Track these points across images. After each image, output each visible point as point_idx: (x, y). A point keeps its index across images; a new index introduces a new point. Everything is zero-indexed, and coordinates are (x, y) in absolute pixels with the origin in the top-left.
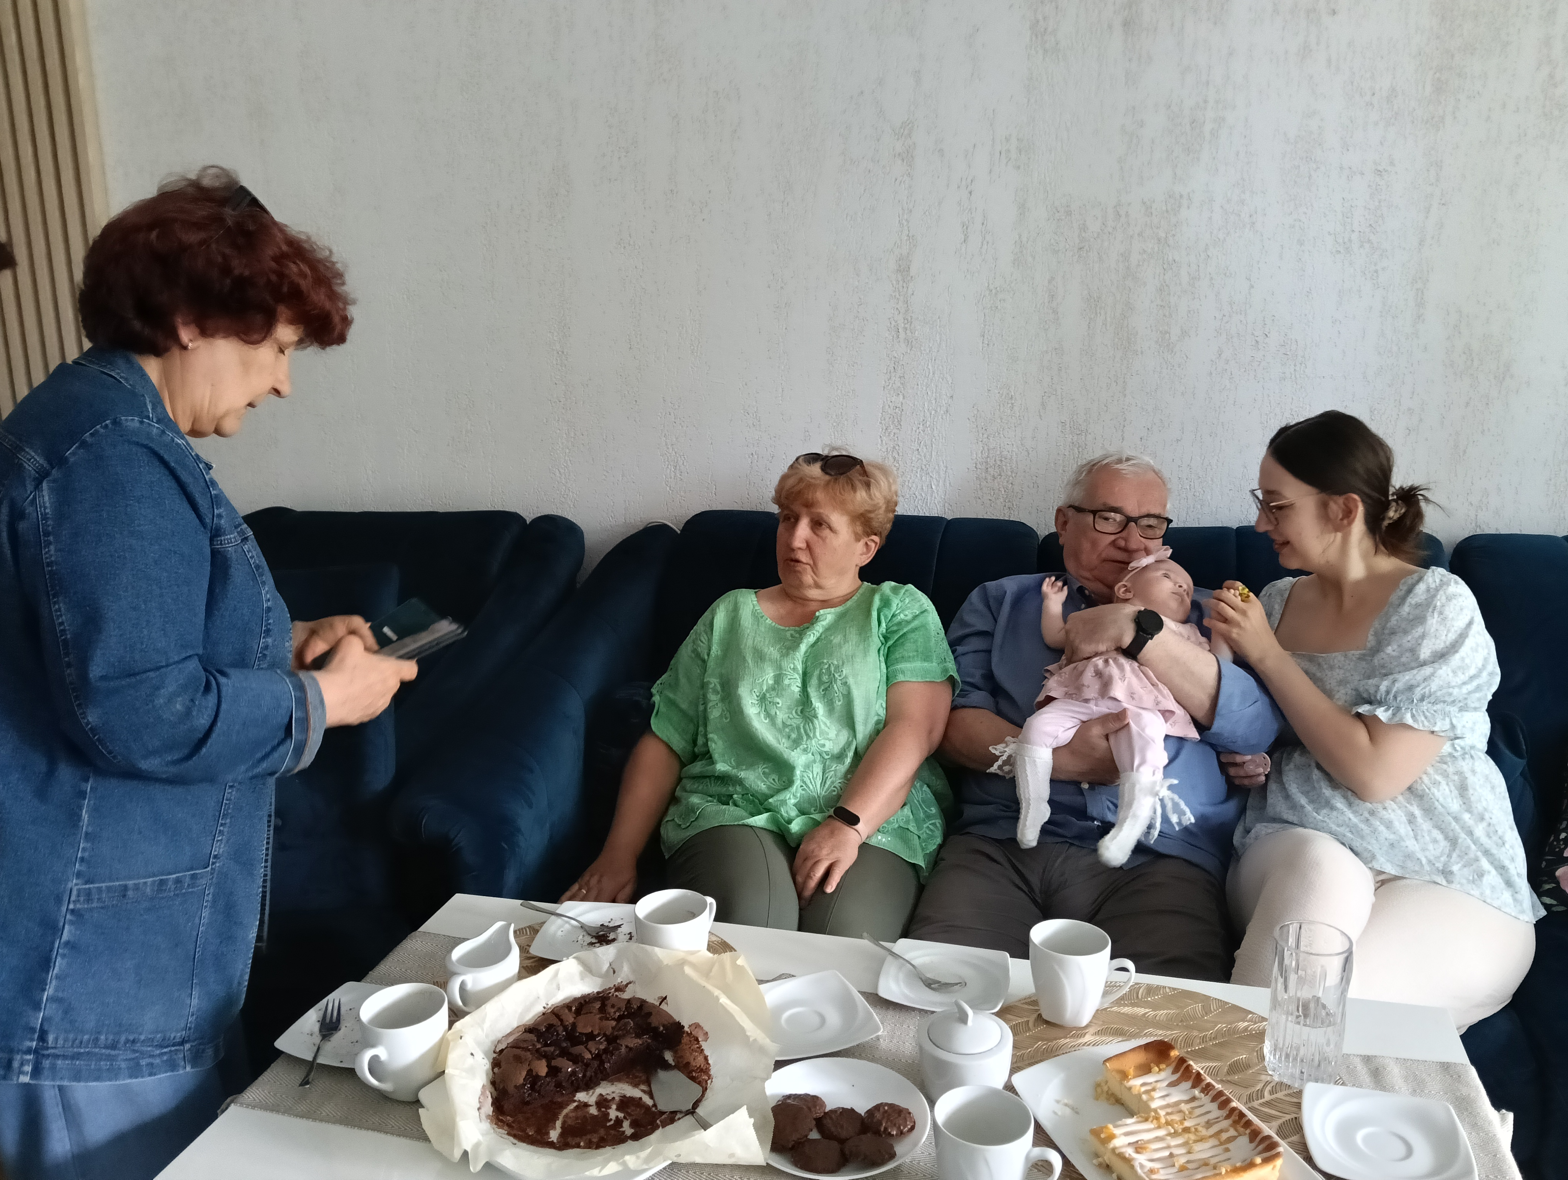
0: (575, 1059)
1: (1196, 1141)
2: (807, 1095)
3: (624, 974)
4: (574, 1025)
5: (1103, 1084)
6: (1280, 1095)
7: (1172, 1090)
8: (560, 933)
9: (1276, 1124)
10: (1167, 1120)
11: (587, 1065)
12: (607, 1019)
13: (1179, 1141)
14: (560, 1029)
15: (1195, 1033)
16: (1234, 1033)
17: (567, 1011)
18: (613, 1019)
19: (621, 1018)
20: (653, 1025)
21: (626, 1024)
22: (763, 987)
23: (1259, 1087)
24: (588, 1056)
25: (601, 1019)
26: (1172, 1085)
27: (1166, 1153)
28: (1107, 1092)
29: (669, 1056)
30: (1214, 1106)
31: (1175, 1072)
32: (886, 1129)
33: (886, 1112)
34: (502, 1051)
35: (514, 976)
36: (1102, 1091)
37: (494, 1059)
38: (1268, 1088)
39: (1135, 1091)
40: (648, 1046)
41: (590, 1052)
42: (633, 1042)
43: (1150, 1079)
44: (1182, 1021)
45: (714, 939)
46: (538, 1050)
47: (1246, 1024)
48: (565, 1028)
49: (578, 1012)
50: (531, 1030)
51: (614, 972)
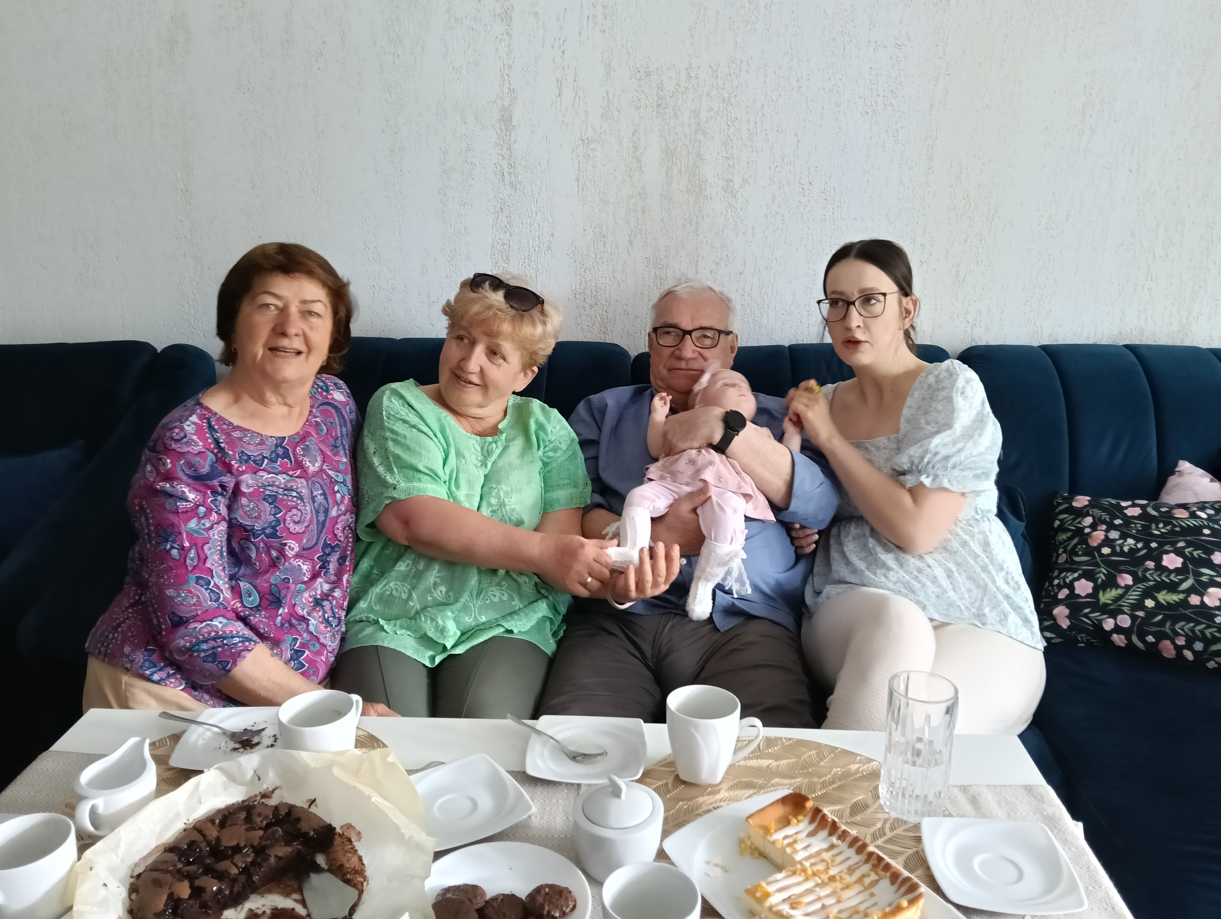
0: (220, 876)
1: (843, 889)
2: (466, 885)
3: (270, 780)
4: (218, 839)
5: (746, 840)
6: (899, 831)
7: (812, 840)
8: (201, 742)
9: (902, 859)
10: (813, 871)
11: (234, 881)
12: (253, 829)
13: (827, 891)
14: (203, 845)
15: (816, 779)
16: (848, 776)
17: (210, 825)
18: (260, 828)
19: (268, 826)
20: (303, 831)
21: (274, 833)
22: (413, 777)
23: (879, 825)
24: (234, 871)
25: (247, 830)
26: (811, 834)
27: (818, 906)
28: (751, 848)
29: (321, 860)
30: (851, 852)
31: (812, 821)
32: (549, 912)
33: (547, 894)
34: (139, 876)
35: (150, 795)
36: (746, 845)
37: (131, 884)
38: (888, 826)
39: (779, 845)
40: (299, 853)
41: (237, 866)
42: (283, 851)
43: (790, 831)
44: (802, 769)
45: (361, 733)
46: (179, 871)
47: (857, 766)
48: (209, 844)
49: (223, 824)
50: (171, 849)
51: (259, 779)
